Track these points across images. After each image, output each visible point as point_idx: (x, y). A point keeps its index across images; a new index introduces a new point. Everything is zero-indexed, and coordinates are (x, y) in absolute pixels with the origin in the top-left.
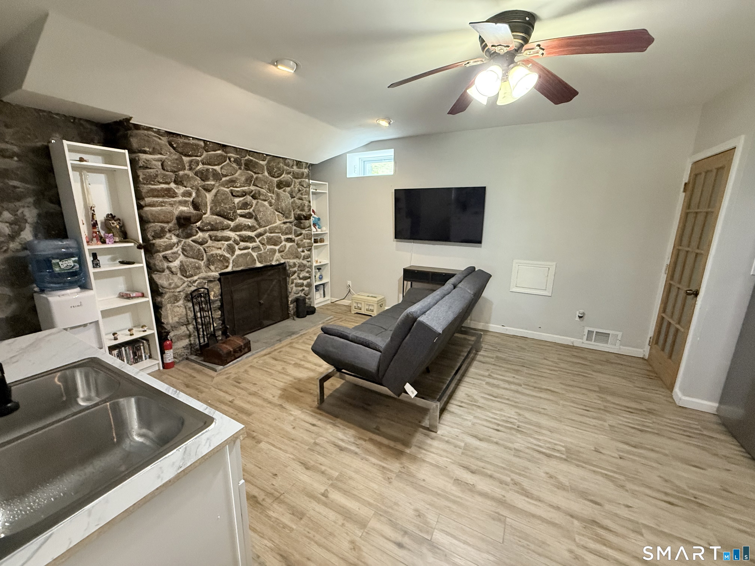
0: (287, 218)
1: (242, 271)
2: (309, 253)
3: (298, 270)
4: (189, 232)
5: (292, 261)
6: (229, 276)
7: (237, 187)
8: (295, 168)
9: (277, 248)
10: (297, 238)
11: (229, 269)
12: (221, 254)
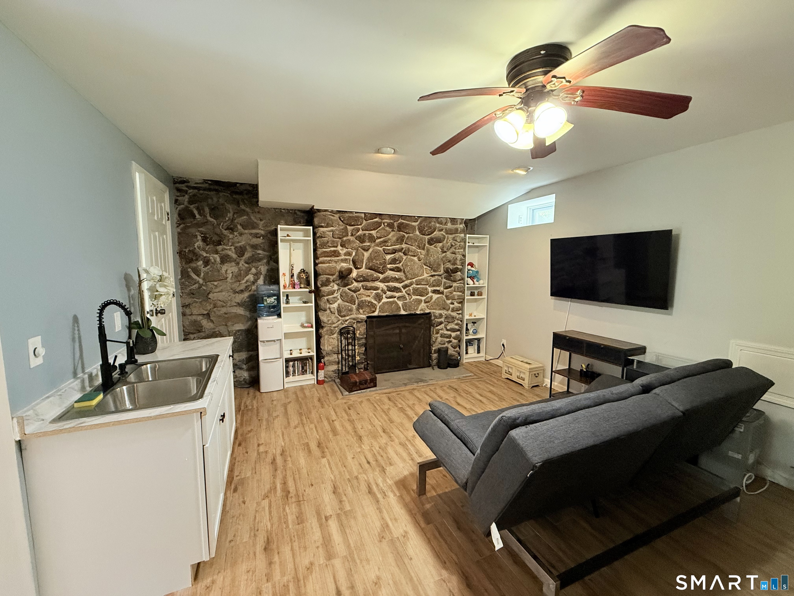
0: (435, 271)
1: (387, 316)
2: (460, 305)
3: (445, 321)
4: (346, 282)
5: (438, 312)
6: (375, 320)
7: (388, 246)
8: (449, 225)
9: (423, 298)
10: (445, 291)
11: (376, 314)
12: (369, 300)
